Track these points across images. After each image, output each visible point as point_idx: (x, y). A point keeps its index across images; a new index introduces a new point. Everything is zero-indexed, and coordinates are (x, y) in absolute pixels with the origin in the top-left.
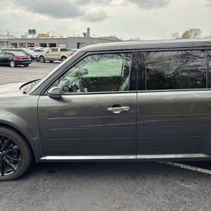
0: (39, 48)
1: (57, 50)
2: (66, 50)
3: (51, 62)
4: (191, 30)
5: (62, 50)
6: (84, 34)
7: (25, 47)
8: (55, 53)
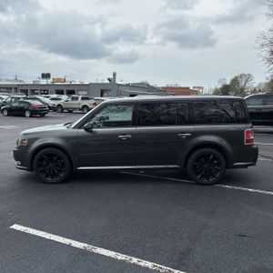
0: (55, 96)
1: (77, 99)
2: (88, 99)
3: (70, 112)
4: (241, 76)
5: (83, 99)
6: (109, 80)
7: (37, 94)
8: (75, 102)
